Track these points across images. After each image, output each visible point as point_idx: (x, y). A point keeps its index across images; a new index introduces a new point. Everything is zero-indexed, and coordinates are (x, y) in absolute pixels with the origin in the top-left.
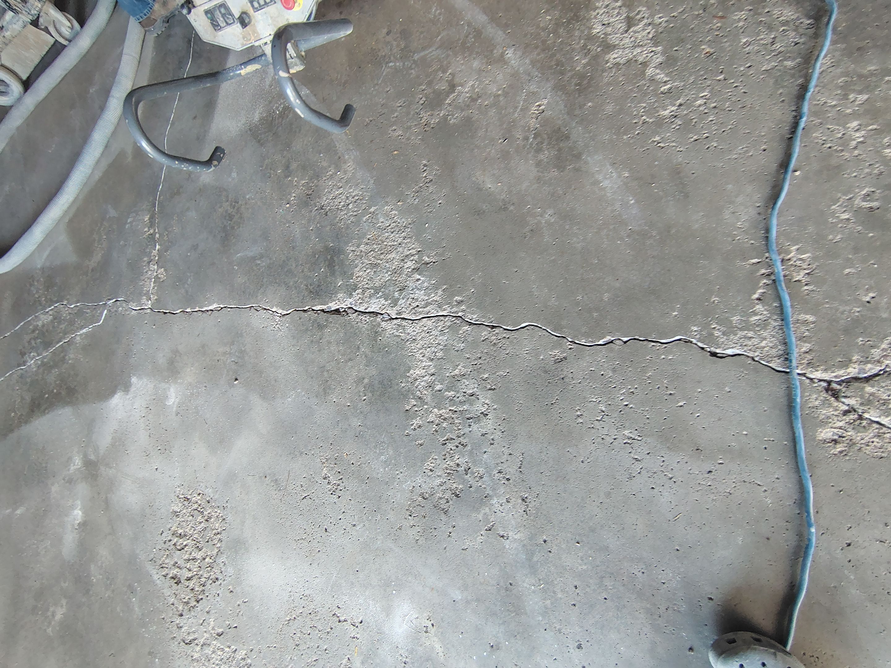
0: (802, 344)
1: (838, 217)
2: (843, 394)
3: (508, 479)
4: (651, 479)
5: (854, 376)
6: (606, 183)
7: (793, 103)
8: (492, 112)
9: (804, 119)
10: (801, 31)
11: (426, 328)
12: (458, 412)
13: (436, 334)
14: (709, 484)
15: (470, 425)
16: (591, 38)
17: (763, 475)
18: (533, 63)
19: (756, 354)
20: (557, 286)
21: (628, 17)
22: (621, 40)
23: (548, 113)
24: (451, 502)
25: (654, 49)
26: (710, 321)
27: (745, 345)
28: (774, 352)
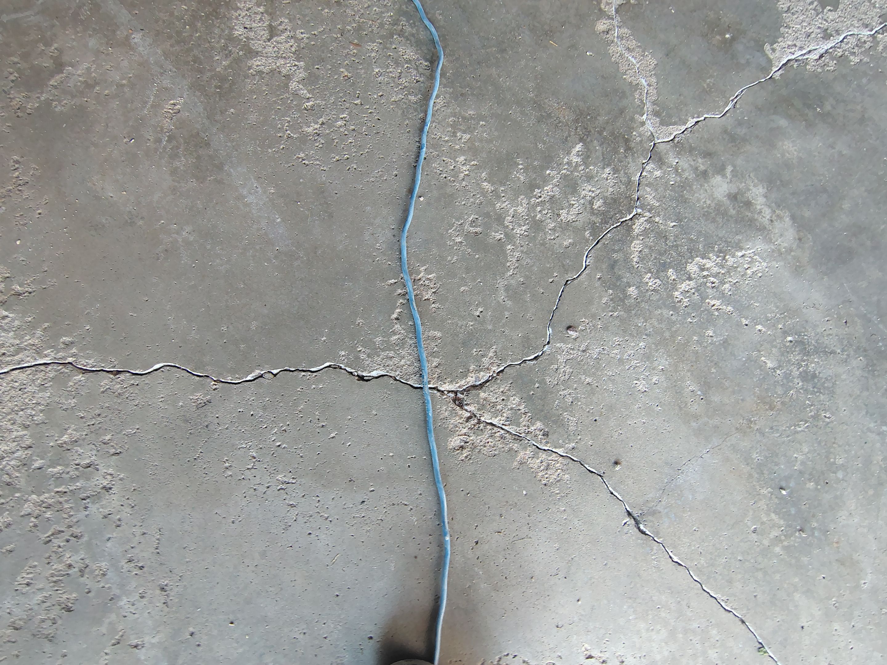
0: (433, 359)
1: (454, 240)
2: (465, 403)
3: (141, 568)
4: (307, 524)
5: (473, 384)
6: (250, 199)
7: (417, 135)
8: (115, 104)
9: (424, 149)
10: (421, 70)
11: (17, 384)
12: (69, 493)
13: (33, 391)
14: (363, 515)
15: (86, 508)
16: (231, 39)
17: (409, 494)
18: (166, 54)
19: (397, 373)
20: (198, 316)
21: (270, 26)
22: (265, 48)
23: (185, 114)
24: (60, 622)
25: (297, 63)
26: (356, 344)
27: (387, 366)
28: (411, 370)
